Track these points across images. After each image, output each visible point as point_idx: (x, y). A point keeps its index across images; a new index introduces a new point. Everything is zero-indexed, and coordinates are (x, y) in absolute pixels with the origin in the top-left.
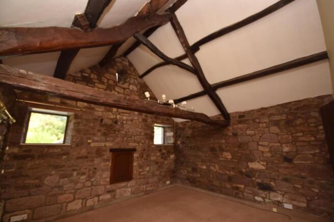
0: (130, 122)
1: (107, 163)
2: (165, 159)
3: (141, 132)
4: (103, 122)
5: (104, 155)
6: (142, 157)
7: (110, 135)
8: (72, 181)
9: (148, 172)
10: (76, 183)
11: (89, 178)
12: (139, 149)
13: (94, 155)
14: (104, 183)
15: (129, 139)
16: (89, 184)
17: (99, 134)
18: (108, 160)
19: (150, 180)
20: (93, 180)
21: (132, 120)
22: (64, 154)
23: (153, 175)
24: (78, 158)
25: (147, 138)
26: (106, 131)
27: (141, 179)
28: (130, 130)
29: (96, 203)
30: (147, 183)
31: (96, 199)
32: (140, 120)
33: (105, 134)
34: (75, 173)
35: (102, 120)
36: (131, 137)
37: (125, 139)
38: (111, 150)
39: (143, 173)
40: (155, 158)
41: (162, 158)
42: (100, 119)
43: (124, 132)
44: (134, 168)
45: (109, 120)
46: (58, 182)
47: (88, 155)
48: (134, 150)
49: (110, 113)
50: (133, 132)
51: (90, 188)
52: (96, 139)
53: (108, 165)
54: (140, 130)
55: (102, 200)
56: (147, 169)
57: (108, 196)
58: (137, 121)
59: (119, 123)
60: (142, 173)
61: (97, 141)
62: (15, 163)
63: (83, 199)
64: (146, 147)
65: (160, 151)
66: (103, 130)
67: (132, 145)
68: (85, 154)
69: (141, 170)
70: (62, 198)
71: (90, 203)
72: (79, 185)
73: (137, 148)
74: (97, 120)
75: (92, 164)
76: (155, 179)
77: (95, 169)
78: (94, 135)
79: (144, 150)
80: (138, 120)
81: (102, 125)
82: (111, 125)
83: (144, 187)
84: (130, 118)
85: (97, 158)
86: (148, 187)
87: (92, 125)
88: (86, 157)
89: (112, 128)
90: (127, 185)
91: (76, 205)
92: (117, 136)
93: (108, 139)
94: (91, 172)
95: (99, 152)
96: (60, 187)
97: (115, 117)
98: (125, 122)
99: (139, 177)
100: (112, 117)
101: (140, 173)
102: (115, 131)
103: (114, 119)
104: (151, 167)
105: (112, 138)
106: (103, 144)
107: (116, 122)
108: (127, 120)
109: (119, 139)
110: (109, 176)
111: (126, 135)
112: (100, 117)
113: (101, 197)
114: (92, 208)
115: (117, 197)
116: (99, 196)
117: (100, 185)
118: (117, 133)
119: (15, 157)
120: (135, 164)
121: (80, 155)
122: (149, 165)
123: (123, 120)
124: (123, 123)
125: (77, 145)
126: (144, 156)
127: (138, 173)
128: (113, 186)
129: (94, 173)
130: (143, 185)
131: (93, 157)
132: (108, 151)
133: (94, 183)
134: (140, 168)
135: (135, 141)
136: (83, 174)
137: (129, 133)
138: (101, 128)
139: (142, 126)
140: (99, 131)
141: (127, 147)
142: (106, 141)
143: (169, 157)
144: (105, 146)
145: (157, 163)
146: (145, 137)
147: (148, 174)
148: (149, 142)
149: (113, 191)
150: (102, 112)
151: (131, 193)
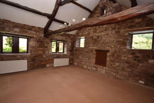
0: (106, 36)
1: (94, 55)
2: (139, 61)
3: (114, 41)
4: (93, 38)
5: (93, 52)
6: (114, 56)
7: (96, 44)
8: (84, 59)
9: (118, 66)
10: (85, 60)
11: (89, 59)
12: (112, 50)
13: (90, 52)
14: (93, 63)
15: (105, 45)
16: (88, 61)
17: (92, 43)
18: (95, 54)
19: (119, 72)
20: (90, 60)
21: (107, 34)
22: (82, 50)
23: (123, 69)
24: (86, 52)
25: (118, 44)
26: (94, 42)
27: (111, 68)
28: (106, 40)
29: (91, 69)
30: (118, 73)
31: (91, 68)
32: (113, 33)
33: (93, 43)
34: (85, 57)
35: (92, 38)
36: (107, 44)
37: (103, 45)
38: (96, 50)
39: (114, 66)
40: (126, 58)
41: (135, 60)
42: (92, 37)
43: (102, 42)
44: (107, 61)
45: (95, 37)
46: (82, 58)
47: (88, 51)
48: (108, 51)
49: (96, 33)
50: (108, 41)
51: (89, 63)
52: (90, 45)
53: (94, 56)
54: (113, 39)
55: (93, 69)
56: (118, 64)
57: (95, 69)
58: (111, 34)
59: (100, 37)
60: (112, 65)
61: (91, 46)
62: (75, 51)
63: (87, 66)
64: (117, 50)
65: (133, 54)
66: (93, 41)
67: (107, 48)
68: (87, 51)
69: (112, 63)
70: (83, 63)
71: (89, 68)
72: (86, 61)
73: (110, 50)
74: (91, 37)
75: (89, 54)
76: (125, 73)
77: (90, 57)
78: (90, 44)
79: (116, 52)
80: (112, 33)
81: (92, 40)
82: (96, 39)
83: (114, 74)
85: (91, 53)
86: (117, 75)
87: (89, 40)
88: (88, 52)
89: (97, 40)
90: (103, 68)
91: (85, 67)
92: (99, 44)
93: (95, 45)
94: (89, 57)
95: (92, 50)
96: (82, 59)
97: (98, 34)
98: (103, 36)
99: (110, 66)
100: (97, 35)
101: (111, 65)
102: (98, 41)
103: (98, 35)
104: (121, 64)
105: (96, 45)
106: (93, 48)
107: (98, 37)
108: (104, 35)
109: (99, 45)
110: (95, 61)
111: (103, 43)
112: (92, 36)
113: (92, 68)
114: (89, 70)
115: (98, 71)
116: (92, 67)
117: (92, 63)
118: (99, 42)
119: (75, 50)
120: (108, 59)
121: (86, 51)
122: (119, 62)
123: (102, 35)
124: (102, 37)
125: (85, 48)
126: (115, 56)
127: (110, 65)
128: (96, 66)
129: (90, 58)
130: (114, 72)
131: (89, 52)
132: (95, 51)
133: (90, 62)
134: (112, 62)
135: (109, 46)
136: (87, 57)
137: (105, 42)
138: (92, 41)
139: (115, 36)
140: (92, 42)
141: (104, 49)
142: (94, 46)
143: (147, 61)
144: (94, 48)
145: (128, 62)
146: (116, 43)
147: (118, 68)
148: (120, 47)
149: (97, 68)
150: (93, 34)
151: (105, 73)
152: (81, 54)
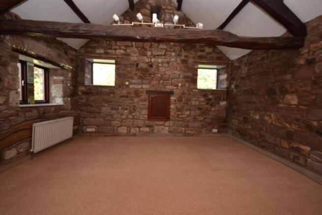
0: (166, 65)
1: (144, 103)
2: (211, 106)
3: (180, 75)
4: (139, 67)
5: (141, 96)
6: (181, 101)
7: (146, 78)
8: (118, 113)
9: (188, 116)
10: (122, 115)
11: (131, 113)
12: (177, 91)
13: (133, 95)
14: (144, 119)
15: (165, 82)
16: (130, 117)
17: (136, 77)
18: (145, 101)
19: (191, 124)
20: (133, 114)
21: (168, 63)
22: (111, 93)
23: (195, 119)
24: (121, 97)
25: (187, 81)
26: (142, 75)
27: (179, 121)
28: (166, 73)
29: (138, 132)
30: (187, 126)
31: (137, 129)
32: (178, 62)
33: (140, 78)
34: (120, 108)
35: (137, 65)
36: (168, 80)
37: (161, 81)
38: (148, 92)
39: (182, 116)
40: (197, 103)
41: (208, 104)
42: (135, 64)
43: (159, 75)
44: (171, 110)
45: (143, 64)
46: (110, 112)
47: (128, 95)
48: (171, 93)
49: (145, 57)
50: (170, 75)
51: (132, 120)
52: (133, 81)
53: (145, 105)
54: (178, 73)
55: (142, 131)
56: (188, 113)
57: (147, 129)
58: (175, 63)
59: (154, 66)
60: (180, 116)
61: (135, 84)
62: (84, 97)
63: (128, 127)
64: (186, 91)
65: (205, 96)
66: (139, 73)
67: (169, 88)
68: (126, 95)
69: (179, 113)
70: (113, 123)
71: (133, 131)
72: (124, 117)
73: (175, 91)
74: (133, 64)
75: (132, 102)
76: (197, 124)
77: (135, 106)
78: (132, 78)
79: (183, 94)
80: (176, 61)
81: (138, 70)
82: (146, 69)
83: (183, 129)
84: (166, 60)
85: (136, 98)
86: (187, 130)
87: (129, 69)
88: (127, 97)
89: (147, 72)
90: (164, 124)
91: (123, 130)
92: (152, 79)
93: (144, 81)
94: (132, 109)
95: (137, 93)
96: (112, 116)
97: (150, 60)
98: (160, 65)
99: (177, 119)
100: (147, 60)
101: (178, 115)
102: (150, 74)
103: (149, 62)
104: (192, 112)
105: (147, 81)
106: (140, 86)
107: (151, 66)
108: (162, 63)
109: (154, 82)
110: (147, 113)
111: (162, 78)
112: (135, 61)
113: (142, 129)
114: (134, 135)
115: (155, 131)
116: (140, 127)
117: (139, 119)
118: (152, 76)
119: (84, 93)
120: (172, 106)
121: (122, 95)
122: (189, 110)
123: (159, 63)
124: (158, 66)
125: (119, 87)
126: (183, 100)
127: (176, 116)
128: (151, 123)
129: (134, 110)
130: (182, 127)
131: (132, 97)
132: (145, 92)
133: (135, 117)
134: (179, 111)
135: (172, 84)
136: (126, 109)
137: (165, 76)
138: (137, 72)
139: (181, 68)
140: (136, 74)
141: (163, 90)
142: (143, 84)
143: (219, 104)
144: (142, 88)
145: (200, 109)
146: (184, 80)
147: (188, 118)
148: (189, 85)
149: (152, 126)
150: (137, 57)
151: (168, 132)
152: (108, 102)
